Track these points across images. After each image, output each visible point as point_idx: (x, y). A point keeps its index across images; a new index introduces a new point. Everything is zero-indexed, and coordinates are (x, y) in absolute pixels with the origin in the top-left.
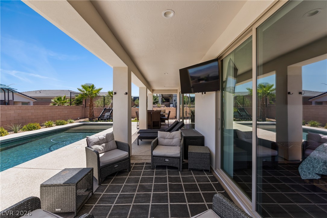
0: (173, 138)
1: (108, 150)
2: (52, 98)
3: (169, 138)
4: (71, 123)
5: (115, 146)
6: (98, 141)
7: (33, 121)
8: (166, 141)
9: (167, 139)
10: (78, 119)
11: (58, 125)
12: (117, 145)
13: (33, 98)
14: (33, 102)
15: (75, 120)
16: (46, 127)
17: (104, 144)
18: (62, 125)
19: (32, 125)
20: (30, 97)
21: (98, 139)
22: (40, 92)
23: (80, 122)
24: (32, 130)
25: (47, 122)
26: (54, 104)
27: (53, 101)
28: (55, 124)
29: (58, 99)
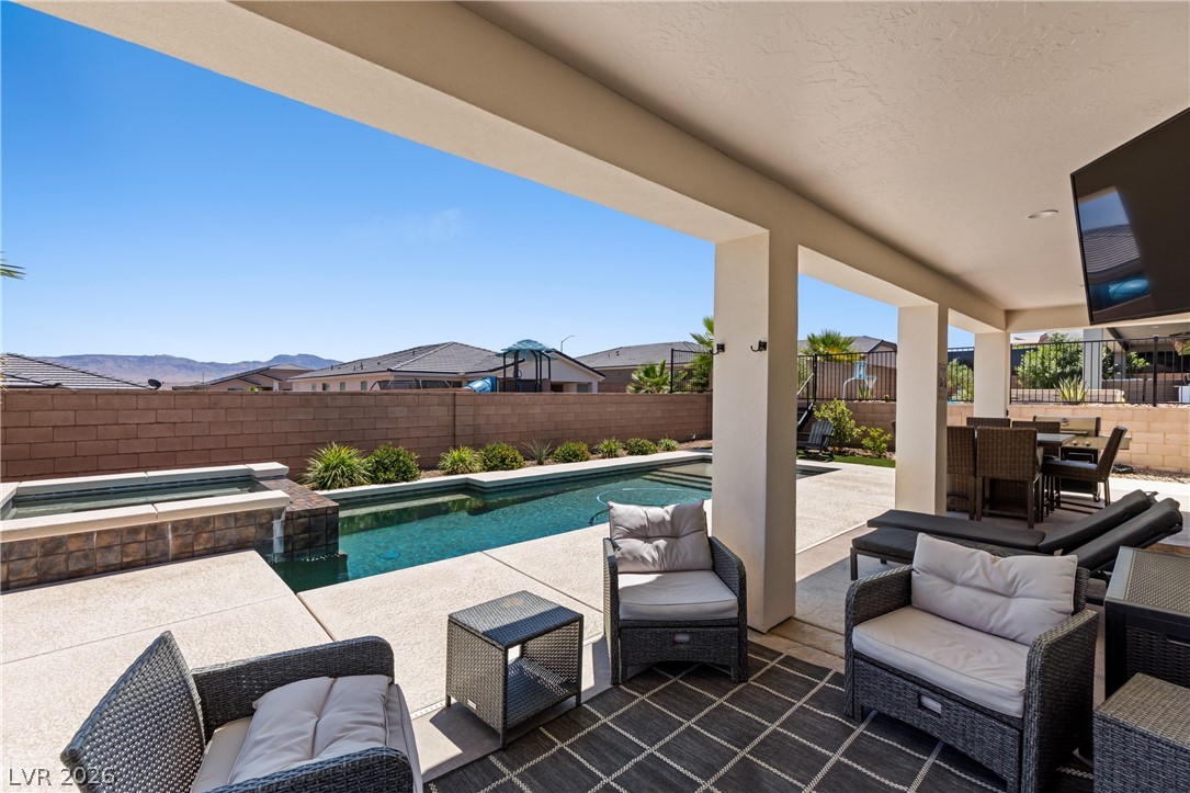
0: (1008, 593)
1: (677, 565)
2: (632, 371)
3: (977, 582)
4: (669, 449)
5: (704, 557)
6: (643, 527)
7: (576, 439)
8: (956, 598)
9: (965, 585)
10: (693, 440)
11: (631, 453)
12: (713, 557)
13: (597, 372)
14: (599, 383)
15: (680, 442)
16: (604, 458)
17: (662, 543)
18: (643, 454)
19: (573, 446)
20: (592, 369)
21: (642, 518)
22: (617, 352)
23: (695, 449)
24: (570, 461)
25: (606, 442)
26: (638, 389)
27: (635, 377)
28: (625, 449)
29: (647, 373)
